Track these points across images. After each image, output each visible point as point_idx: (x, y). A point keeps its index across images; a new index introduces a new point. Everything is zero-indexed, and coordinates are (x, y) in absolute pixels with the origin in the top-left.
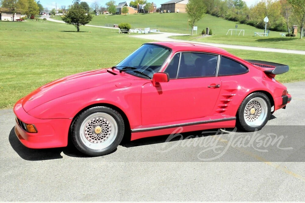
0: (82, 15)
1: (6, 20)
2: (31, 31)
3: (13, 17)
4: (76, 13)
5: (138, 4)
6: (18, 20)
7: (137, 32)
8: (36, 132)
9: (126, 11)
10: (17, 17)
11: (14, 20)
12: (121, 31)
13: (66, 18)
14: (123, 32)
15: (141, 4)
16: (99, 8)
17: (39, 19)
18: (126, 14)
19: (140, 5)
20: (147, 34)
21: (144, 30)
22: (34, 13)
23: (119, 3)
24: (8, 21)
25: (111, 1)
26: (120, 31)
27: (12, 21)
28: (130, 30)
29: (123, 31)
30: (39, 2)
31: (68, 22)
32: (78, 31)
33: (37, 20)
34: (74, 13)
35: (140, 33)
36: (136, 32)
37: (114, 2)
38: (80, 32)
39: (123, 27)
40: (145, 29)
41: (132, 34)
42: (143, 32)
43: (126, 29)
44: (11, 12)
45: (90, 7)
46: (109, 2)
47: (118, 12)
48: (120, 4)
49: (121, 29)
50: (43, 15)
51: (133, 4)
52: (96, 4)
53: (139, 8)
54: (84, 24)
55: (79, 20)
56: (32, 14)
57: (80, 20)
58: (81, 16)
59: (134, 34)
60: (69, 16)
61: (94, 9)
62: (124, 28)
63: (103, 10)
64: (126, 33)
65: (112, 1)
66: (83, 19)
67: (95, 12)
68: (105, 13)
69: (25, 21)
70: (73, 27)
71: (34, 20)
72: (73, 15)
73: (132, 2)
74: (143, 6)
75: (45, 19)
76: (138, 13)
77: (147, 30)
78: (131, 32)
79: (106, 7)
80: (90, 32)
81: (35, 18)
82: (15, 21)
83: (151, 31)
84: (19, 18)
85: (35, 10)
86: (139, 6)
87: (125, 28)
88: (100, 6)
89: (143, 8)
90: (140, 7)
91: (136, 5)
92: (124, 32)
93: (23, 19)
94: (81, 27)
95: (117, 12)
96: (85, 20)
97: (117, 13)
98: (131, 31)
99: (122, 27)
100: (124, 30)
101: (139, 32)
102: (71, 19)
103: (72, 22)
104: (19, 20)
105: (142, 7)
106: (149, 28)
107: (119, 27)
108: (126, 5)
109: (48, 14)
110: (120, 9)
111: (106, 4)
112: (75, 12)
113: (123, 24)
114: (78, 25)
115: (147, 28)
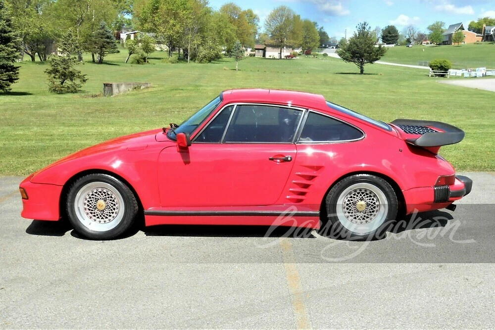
0: (369, 47)
1: (271, 57)
2: (291, 73)
3: (281, 51)
4: (359, 45)
5: (484, 26)
6: (287, 57)
7: (463, 74)
8: (26, 198)
9: (459, 38)
10: (286, 53)
11: (281, 57)
12: (434, 72)
13: (343, 53)
14: (436, 75)
15: (490, 25)
16: (416, 36)
17: (317, 55)
18: (460, 43)
19: (487, 28)
20: (480, 78)
21: (475, 71)
22: (312, 46)
23: (450, 26)
24: (274, 59)
25: (437, 23)
26: (431, 73)
27: (278, 59)
28: (449, 70)
29: (436, 72)
30: (322, 28)
31: (346, 59)
32: (362, 72)
33: (316, 56)
34: (356, 45)
35: (468, 76)
36: (461, 75)
37: (442, 24)
38: (365, 74)
39: (437, 66)
40: (477, 69)
41: (452, 78)
42: (473, 74)
43: (441, 70)
44: (279, 46)
45: (400, 34)
46: (434, 25)
47: (447, 41)
48: (452, 27)
49: (432, 69)
50: (327, 48)
51: (474, 26)
52: (411, 28)
53: (484, 34)
54: (371, 62)
55: (364, 56)
56: (309, 48)
57: (366, 54)
58: (368, 49)
59: (457, 78)
60: (348, 50)
61: (408, 37)
62: (439, 68)
63: (421, 38)
64: (443, 76)
65: (439, 22)
66: (371, 53)
67: (409, 41)
68: (426, 42)
69: (298, 58)
70: (353, 67)
71: (310, 56)
72: (355, 48)
73: (473, 22)
74: (492, 29)
75: (325, 55)
76: (482, 41)
77: (481, 71)
78: (451, 74)
79: (427, 32)
80: (381, 74)
81: (312, 53)
82: (284, 59)
83: (489, 73)
84: (289, 54)
85: (313, 40)
86: (485, 30)
87: (441, 68)
88: (417, 33)
89: (492, 33)
90: (487, 31)
91: (480, 27)
92: (439, 76)
93: (294, 55)
94: (367, 67)
95: (445, 40)
96: (374, 55)
97: (444, 43)
98: (452, 72)
99: (435, 66)
100: (439, 72)
101: (466, 75)
102: (352, 53)
103: (352, 58)
104: (289, 56)
105: (490, 31)
106: (485, 68)
107: (431, 66)
108: (462, 28)
109: (335, 47)
110: (450, 35)
111: (429, 28)
112: (358, 43)
113: (438, 61)
114: (362, 63)
115: (481, 68)
